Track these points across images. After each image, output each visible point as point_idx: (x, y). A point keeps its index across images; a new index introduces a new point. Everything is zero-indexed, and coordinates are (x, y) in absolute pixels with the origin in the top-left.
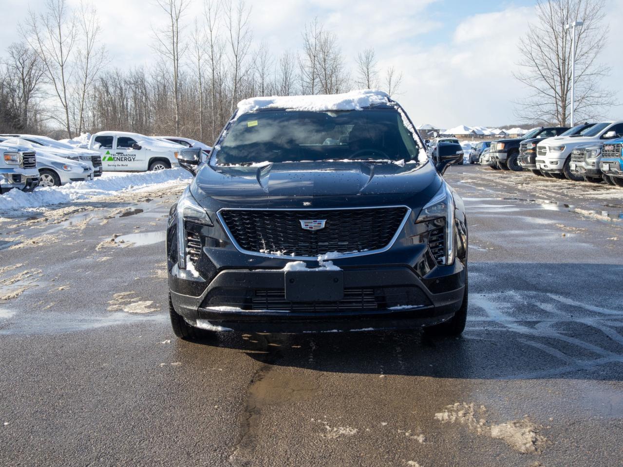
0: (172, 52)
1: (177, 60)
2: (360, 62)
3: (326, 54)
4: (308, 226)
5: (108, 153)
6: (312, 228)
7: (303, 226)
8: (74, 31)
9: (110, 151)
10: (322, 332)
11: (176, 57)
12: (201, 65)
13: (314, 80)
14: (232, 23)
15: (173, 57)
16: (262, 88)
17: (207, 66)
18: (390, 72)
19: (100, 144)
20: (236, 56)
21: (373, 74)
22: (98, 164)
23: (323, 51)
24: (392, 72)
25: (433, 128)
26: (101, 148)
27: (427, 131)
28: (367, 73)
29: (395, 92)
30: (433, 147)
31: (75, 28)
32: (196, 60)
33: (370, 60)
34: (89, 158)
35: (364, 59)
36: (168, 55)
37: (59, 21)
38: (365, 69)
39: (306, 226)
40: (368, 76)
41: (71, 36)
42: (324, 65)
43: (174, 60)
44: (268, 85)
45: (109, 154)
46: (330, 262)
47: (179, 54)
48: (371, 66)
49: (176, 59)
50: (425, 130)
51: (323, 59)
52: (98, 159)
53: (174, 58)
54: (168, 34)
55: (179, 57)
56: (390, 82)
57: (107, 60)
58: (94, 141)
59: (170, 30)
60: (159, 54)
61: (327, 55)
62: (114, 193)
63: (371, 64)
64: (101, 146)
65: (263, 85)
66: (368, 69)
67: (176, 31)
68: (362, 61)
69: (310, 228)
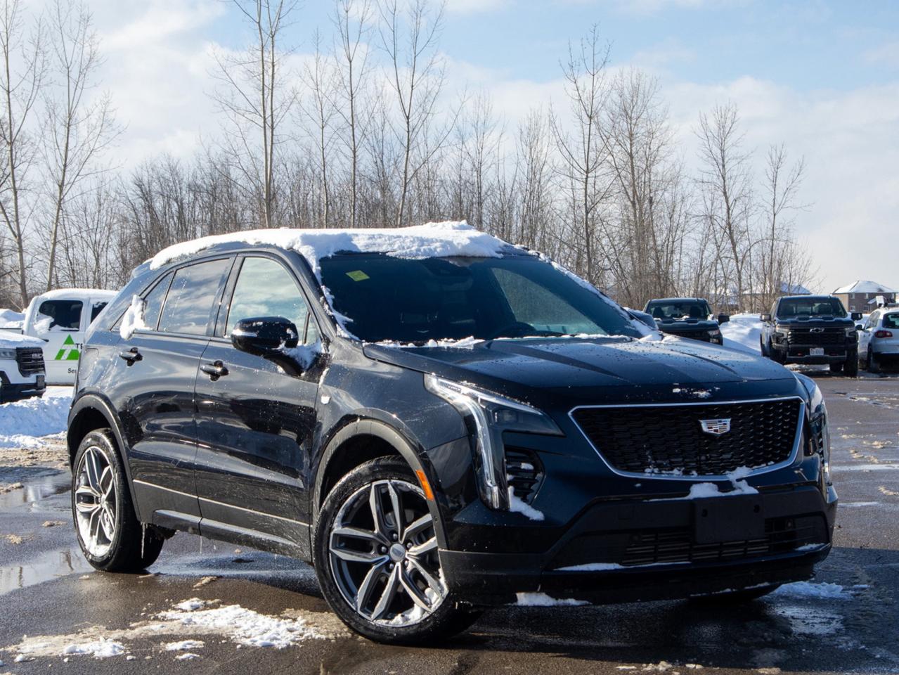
0: (260, 109)
1: (273, 128)
2: (702, 135)
3: (634, 121)
4: (711, 428)
5: (69, 341)
6: (716, 431)
7: (705, 428)
8: (39, 64)
9: (73, 335)
10: (713, 593)
11: (269, 122)
12: (326, 141)
13: (587, 172)
14: (398, 42)
15: (261, 122)
16: (476, 196)
17: (340, 141)
18: (775, 159)
19: (53, 320)
20: (408, 118)
21: (735, 162)
22: (32, 367)
23: (627, 114)
24: (780, 159)
25: (880, 290)
26: (53, 329)
27: (867, 296)
28: (721, 161)
29: (788, 204)
30: (870, 330)
31: (40, 57)
32: (316, 128)
33: (727, 130)
34: (11, 353)
35: (713, 125)
36: (250, 116)
37: (5, 43)
38: (717, 151)
39: (709, 428)
40: (723, 166)
41: (31, 75)
42: (629, 146)
43: (265, 127)
44: (491, 188)
45: (72, 343)
46: (744, 481)
47: (274, 113)
48: (730, 143)
49: (269, 126)
50: (864, 294)
51: (627, 134)
52: (35, 356)
53: (265, 122)
54: (252, 67)
55: (276, 121)
56: (775, 181)
57: (113, 130)
58: (37, 312)
59: (256, 60)
60: (231, 113)
61: (635, 125)
62: (29, 441)
63: (730, 141)
64: (52, 325)
65: (480, 187)
66: (723, 151)
67: (270, 61)
68: (709, 134)
69: (715, 431)
